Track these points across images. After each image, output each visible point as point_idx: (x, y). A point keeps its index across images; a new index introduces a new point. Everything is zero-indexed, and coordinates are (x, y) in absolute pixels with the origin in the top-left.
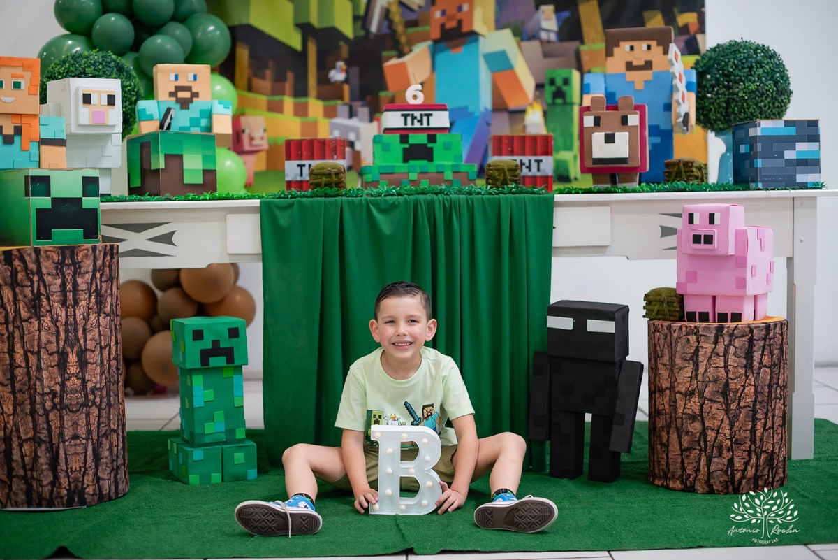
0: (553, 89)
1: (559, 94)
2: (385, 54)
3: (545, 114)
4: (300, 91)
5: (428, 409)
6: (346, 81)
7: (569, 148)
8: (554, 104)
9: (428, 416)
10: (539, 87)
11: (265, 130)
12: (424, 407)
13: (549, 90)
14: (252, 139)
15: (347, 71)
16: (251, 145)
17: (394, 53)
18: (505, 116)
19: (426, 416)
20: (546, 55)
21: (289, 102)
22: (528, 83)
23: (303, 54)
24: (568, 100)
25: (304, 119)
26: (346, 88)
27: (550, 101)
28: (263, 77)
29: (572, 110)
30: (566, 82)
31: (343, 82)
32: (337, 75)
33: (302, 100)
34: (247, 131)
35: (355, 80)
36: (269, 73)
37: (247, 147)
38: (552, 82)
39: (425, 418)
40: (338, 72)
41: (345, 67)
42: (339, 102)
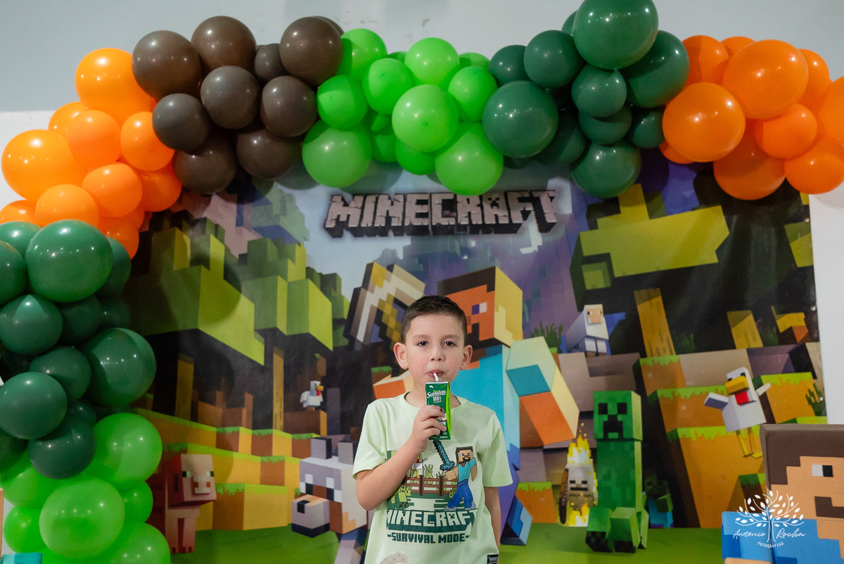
0: (605, 418)
1: (613, 425)
2: (375, 370)
3: (594, 453)
4: (262, 421)
5: (465, 452)
6: (323, 406)
7: (631, 503)
8: (606, 439)
9: (465, 461)
10: (585, 416)
11: (212, 474)
12: (458, 450)
13: (599, 421)
14: (195, 485)
15: (324, 394)
16: (194, 494)
17: (387, 369)
18: (539, 456)
19: (461, 460)
20: (593, 372)
21: (245, 434)
22: (570, 412)
23: (267, 369)
24: (625, 435)
25: (265, 459)
26: (323, 416)
27: (601, 435)
28: (213, 403)
29: (633, 448)
30: (623, 408)
31: (317, 408)
32: (311, 399)
33: (264, 432)
34: (188, 474)
35: (335, 406)
36: (219, 395)
37: (188, 497)
38: (603, 409)
39: (461, 463)
40: (312, 394)
41: (321, 388)
42: (315, 435)
